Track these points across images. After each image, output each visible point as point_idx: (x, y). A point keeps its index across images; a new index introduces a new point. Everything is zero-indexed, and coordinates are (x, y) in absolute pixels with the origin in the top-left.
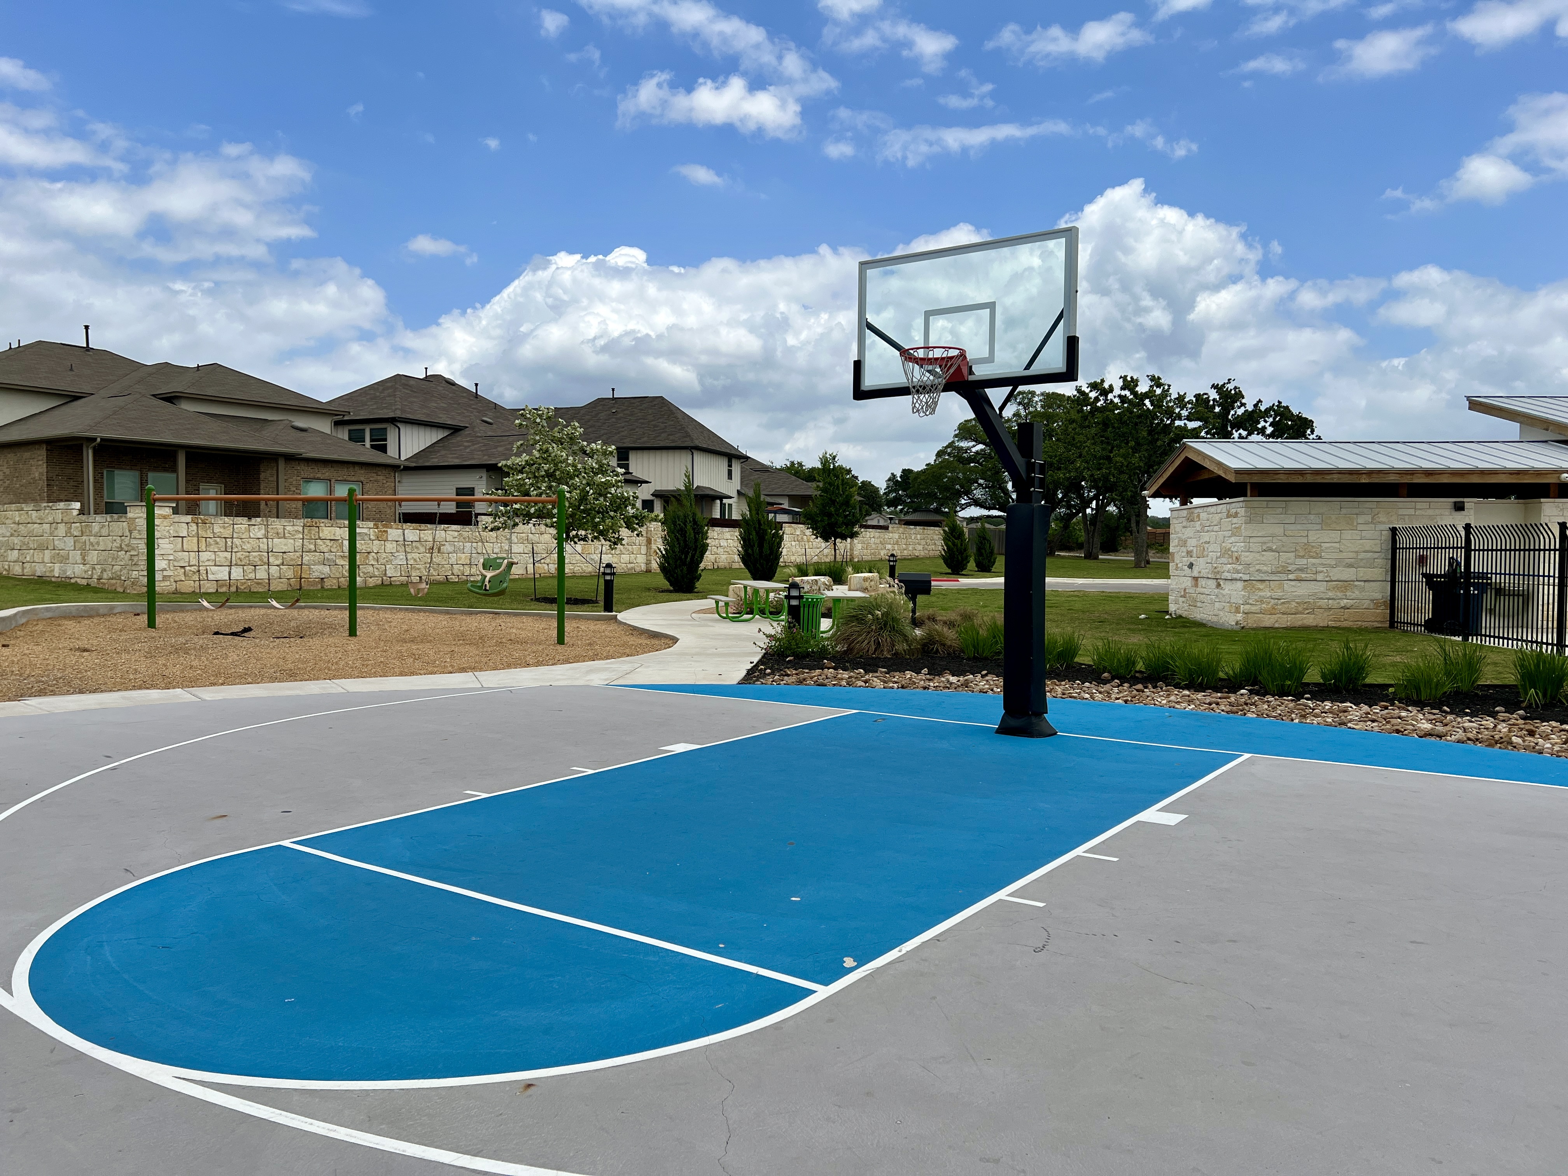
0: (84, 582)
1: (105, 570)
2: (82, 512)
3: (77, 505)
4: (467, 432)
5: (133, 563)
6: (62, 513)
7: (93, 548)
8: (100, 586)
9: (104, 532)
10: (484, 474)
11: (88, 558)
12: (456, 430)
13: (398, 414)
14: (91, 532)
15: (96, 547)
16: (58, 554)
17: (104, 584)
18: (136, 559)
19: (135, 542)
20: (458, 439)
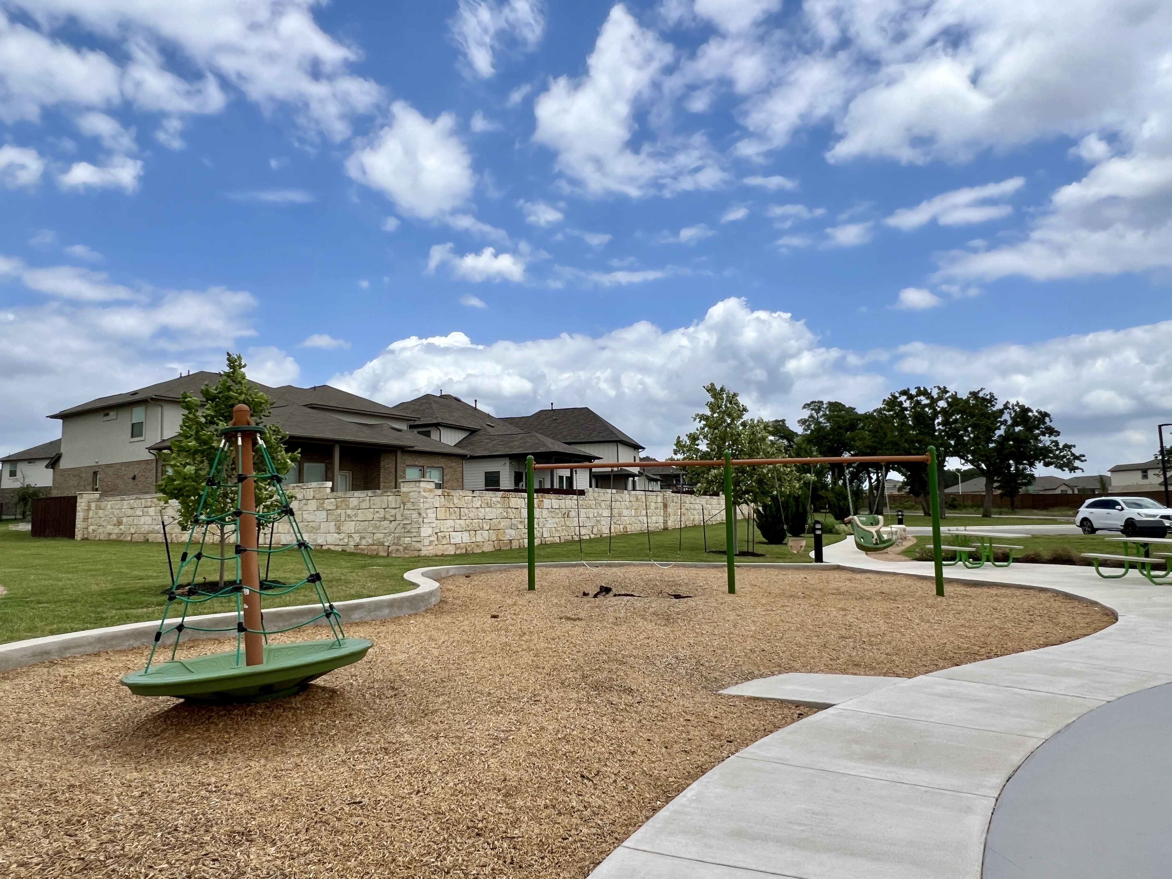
0: (339, 549)
1: (364, 538)
2: (332, 489)
3: (329, 484)
4: (481, 432)
5: (406, 531)
6: (314, 491)
7: (350, 519)
8: (359, 551)
9: (364, 505)
10: (507, 462)
11: (343, 528)
12: (473, 432)
13: (440, 420)
14: (348, 506)
15: (354, 518)
16: (307, 526)
17: (363, 550)
18: (409, 527)
19: (408, 512)
20: (475, 438)
